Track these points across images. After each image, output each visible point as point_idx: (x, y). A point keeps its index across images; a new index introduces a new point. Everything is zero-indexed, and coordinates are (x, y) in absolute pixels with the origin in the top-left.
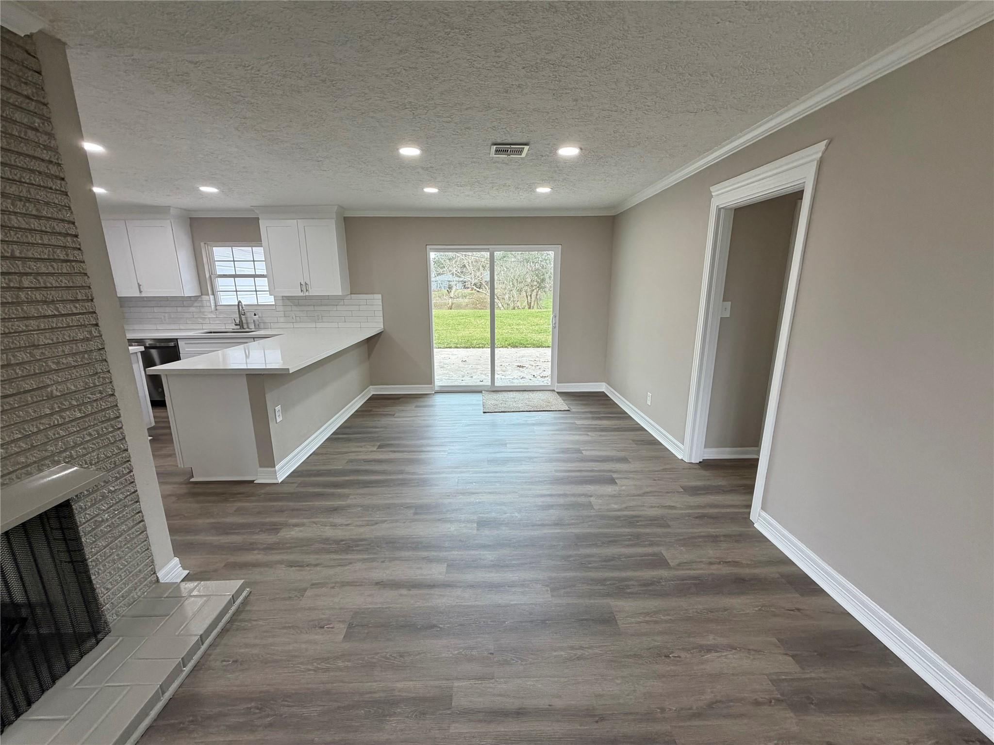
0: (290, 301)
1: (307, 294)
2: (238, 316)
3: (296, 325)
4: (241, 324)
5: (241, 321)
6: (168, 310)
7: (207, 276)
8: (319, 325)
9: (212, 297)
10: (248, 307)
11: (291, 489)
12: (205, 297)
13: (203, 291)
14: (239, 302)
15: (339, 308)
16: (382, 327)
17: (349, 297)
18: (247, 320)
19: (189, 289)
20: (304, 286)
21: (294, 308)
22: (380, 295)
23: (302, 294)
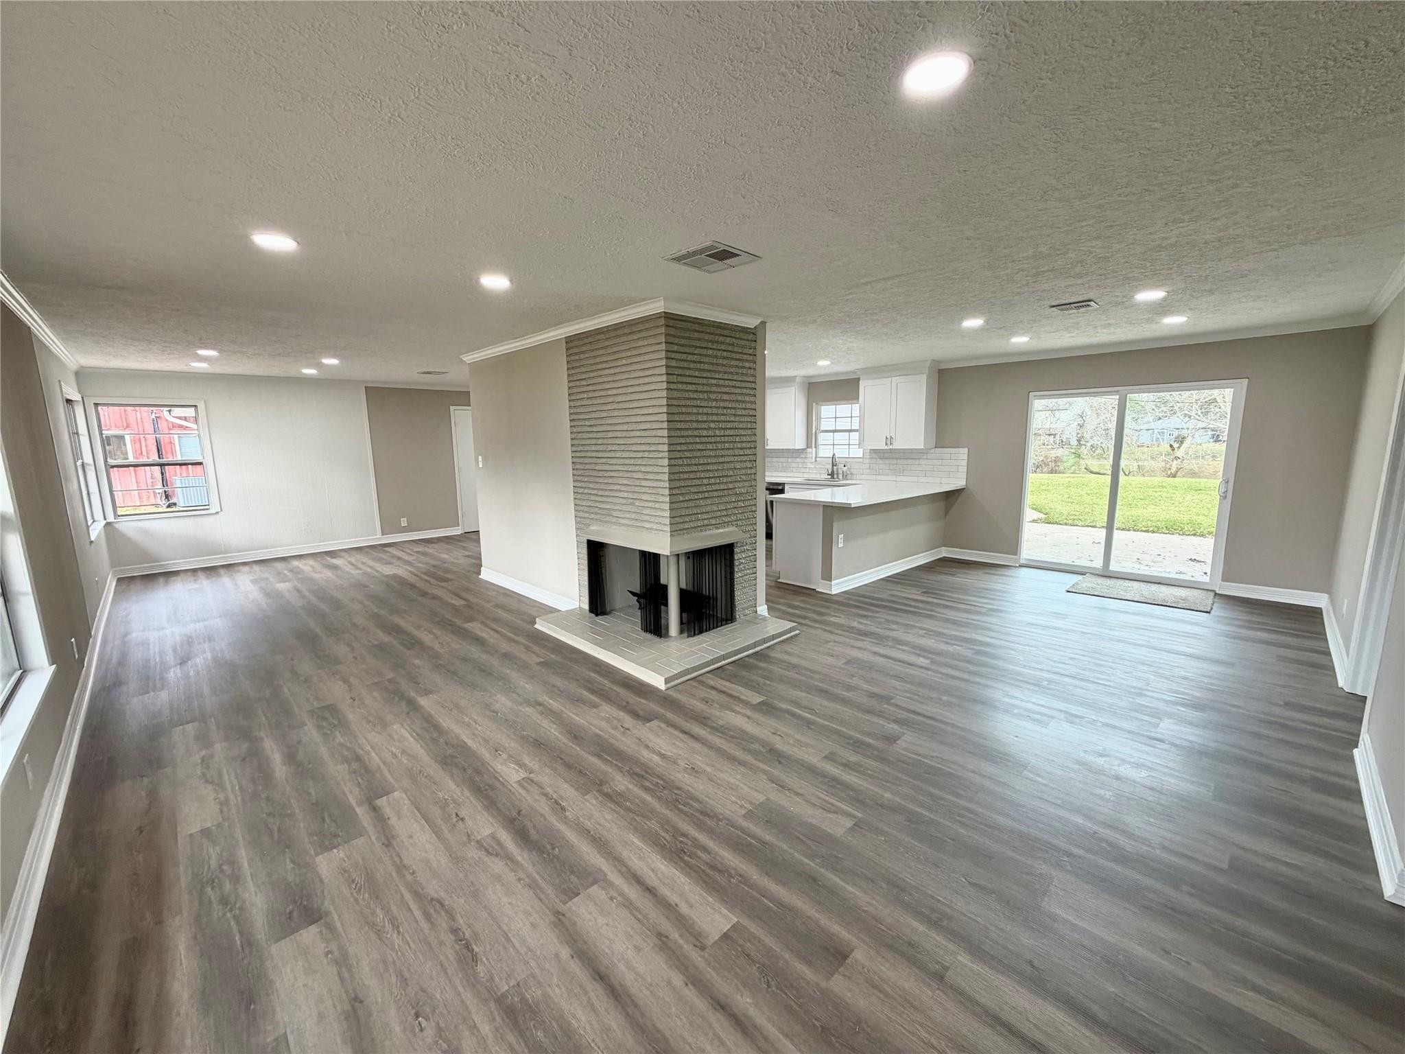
0: (877, 454)
1: (891, 447)
2: (831, 467)
3: (878, 477)
4: (832, 474)
5: (833, 471)
6: (782, 460)
7: (814, 431)
8: (899, 479)
9: (814, 449)
10: (840, 460)
11: (839, 599)
12: (809, 450)
13: (809, 445)
14: (834, 455)
15: (922, 462)
16: (964, 483)
17: (933, 451)
18: (837, 471)
19: (800, 444)
20: (889, 440)
21: (880, 461)
22: (967, 449)
23: (886, 448)
